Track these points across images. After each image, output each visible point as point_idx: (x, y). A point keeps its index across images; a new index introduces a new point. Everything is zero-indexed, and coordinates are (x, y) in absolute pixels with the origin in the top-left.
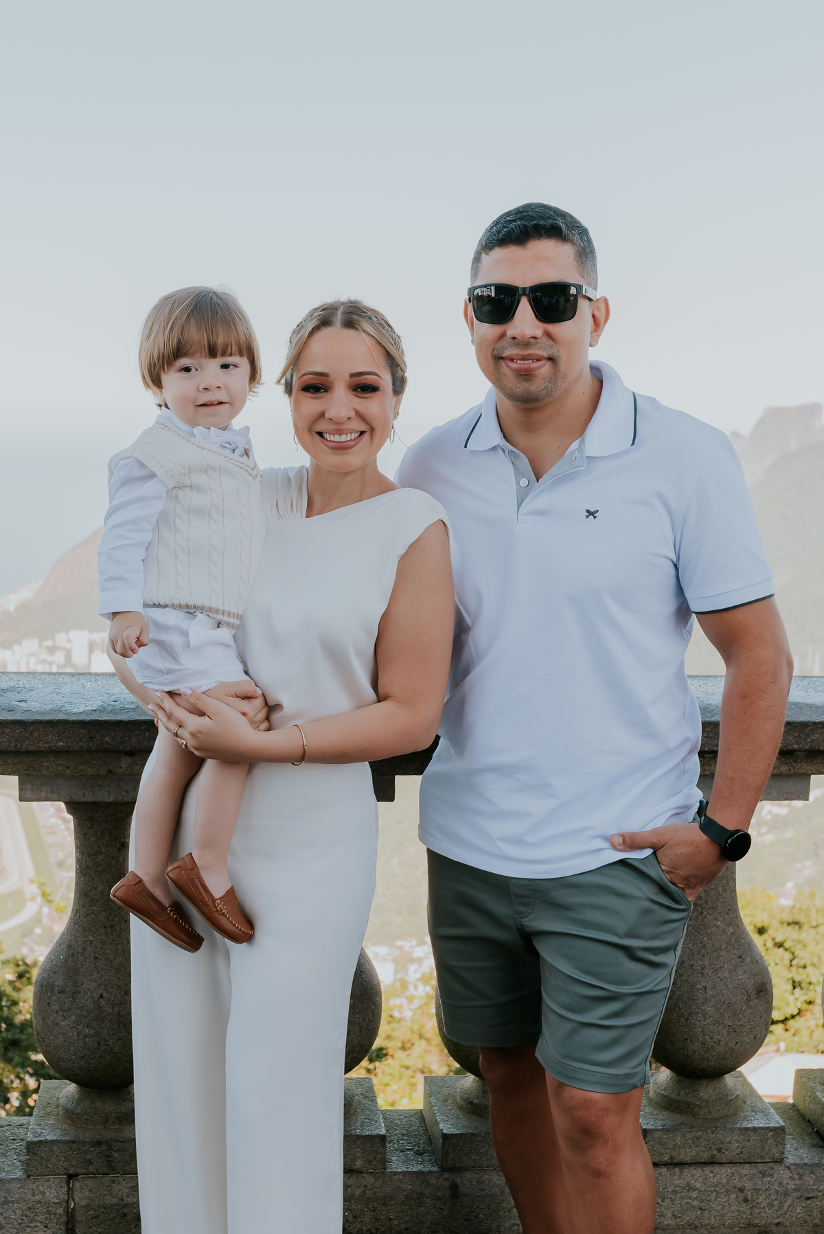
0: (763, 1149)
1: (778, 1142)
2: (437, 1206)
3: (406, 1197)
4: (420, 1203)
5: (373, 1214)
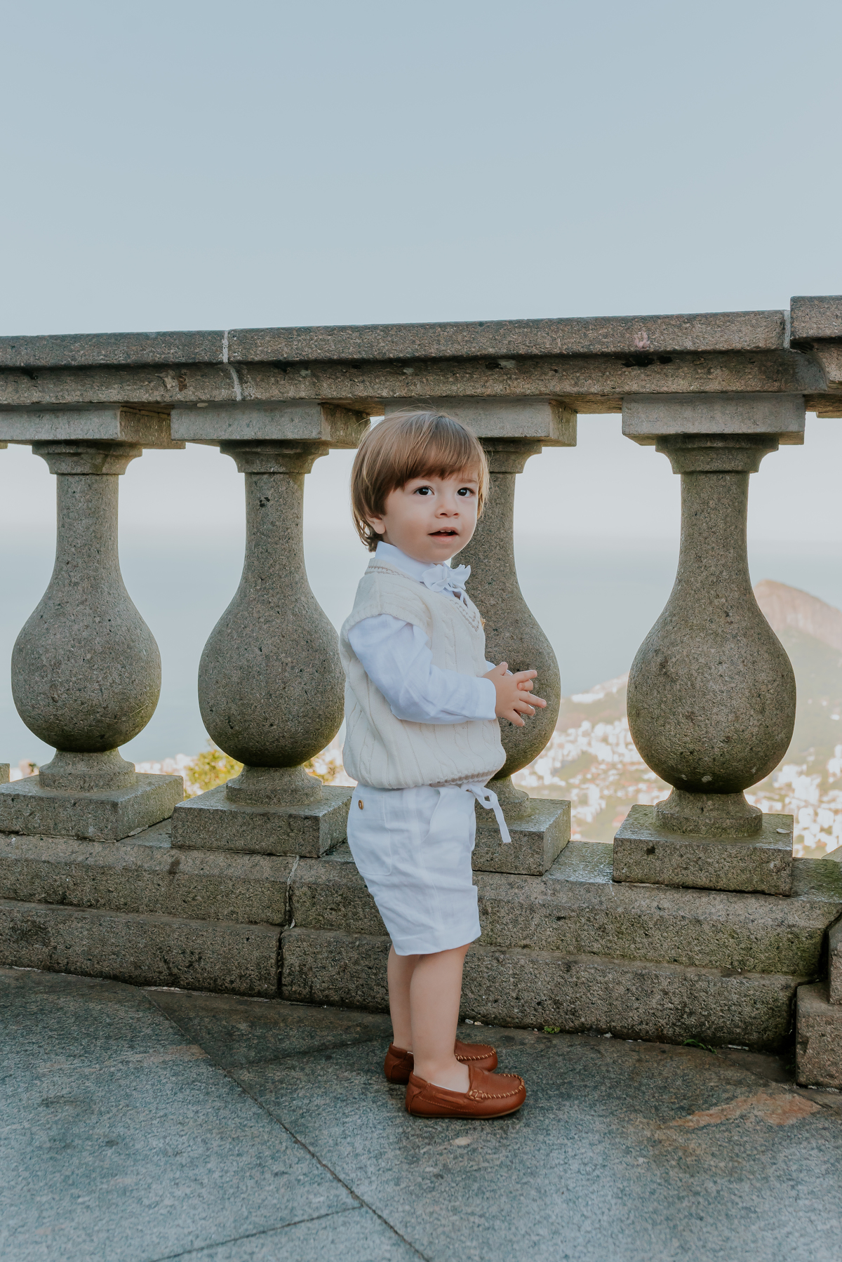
0: (517, 857)
1: (534, 850)
2: (155, 882)
5: (93, 883)
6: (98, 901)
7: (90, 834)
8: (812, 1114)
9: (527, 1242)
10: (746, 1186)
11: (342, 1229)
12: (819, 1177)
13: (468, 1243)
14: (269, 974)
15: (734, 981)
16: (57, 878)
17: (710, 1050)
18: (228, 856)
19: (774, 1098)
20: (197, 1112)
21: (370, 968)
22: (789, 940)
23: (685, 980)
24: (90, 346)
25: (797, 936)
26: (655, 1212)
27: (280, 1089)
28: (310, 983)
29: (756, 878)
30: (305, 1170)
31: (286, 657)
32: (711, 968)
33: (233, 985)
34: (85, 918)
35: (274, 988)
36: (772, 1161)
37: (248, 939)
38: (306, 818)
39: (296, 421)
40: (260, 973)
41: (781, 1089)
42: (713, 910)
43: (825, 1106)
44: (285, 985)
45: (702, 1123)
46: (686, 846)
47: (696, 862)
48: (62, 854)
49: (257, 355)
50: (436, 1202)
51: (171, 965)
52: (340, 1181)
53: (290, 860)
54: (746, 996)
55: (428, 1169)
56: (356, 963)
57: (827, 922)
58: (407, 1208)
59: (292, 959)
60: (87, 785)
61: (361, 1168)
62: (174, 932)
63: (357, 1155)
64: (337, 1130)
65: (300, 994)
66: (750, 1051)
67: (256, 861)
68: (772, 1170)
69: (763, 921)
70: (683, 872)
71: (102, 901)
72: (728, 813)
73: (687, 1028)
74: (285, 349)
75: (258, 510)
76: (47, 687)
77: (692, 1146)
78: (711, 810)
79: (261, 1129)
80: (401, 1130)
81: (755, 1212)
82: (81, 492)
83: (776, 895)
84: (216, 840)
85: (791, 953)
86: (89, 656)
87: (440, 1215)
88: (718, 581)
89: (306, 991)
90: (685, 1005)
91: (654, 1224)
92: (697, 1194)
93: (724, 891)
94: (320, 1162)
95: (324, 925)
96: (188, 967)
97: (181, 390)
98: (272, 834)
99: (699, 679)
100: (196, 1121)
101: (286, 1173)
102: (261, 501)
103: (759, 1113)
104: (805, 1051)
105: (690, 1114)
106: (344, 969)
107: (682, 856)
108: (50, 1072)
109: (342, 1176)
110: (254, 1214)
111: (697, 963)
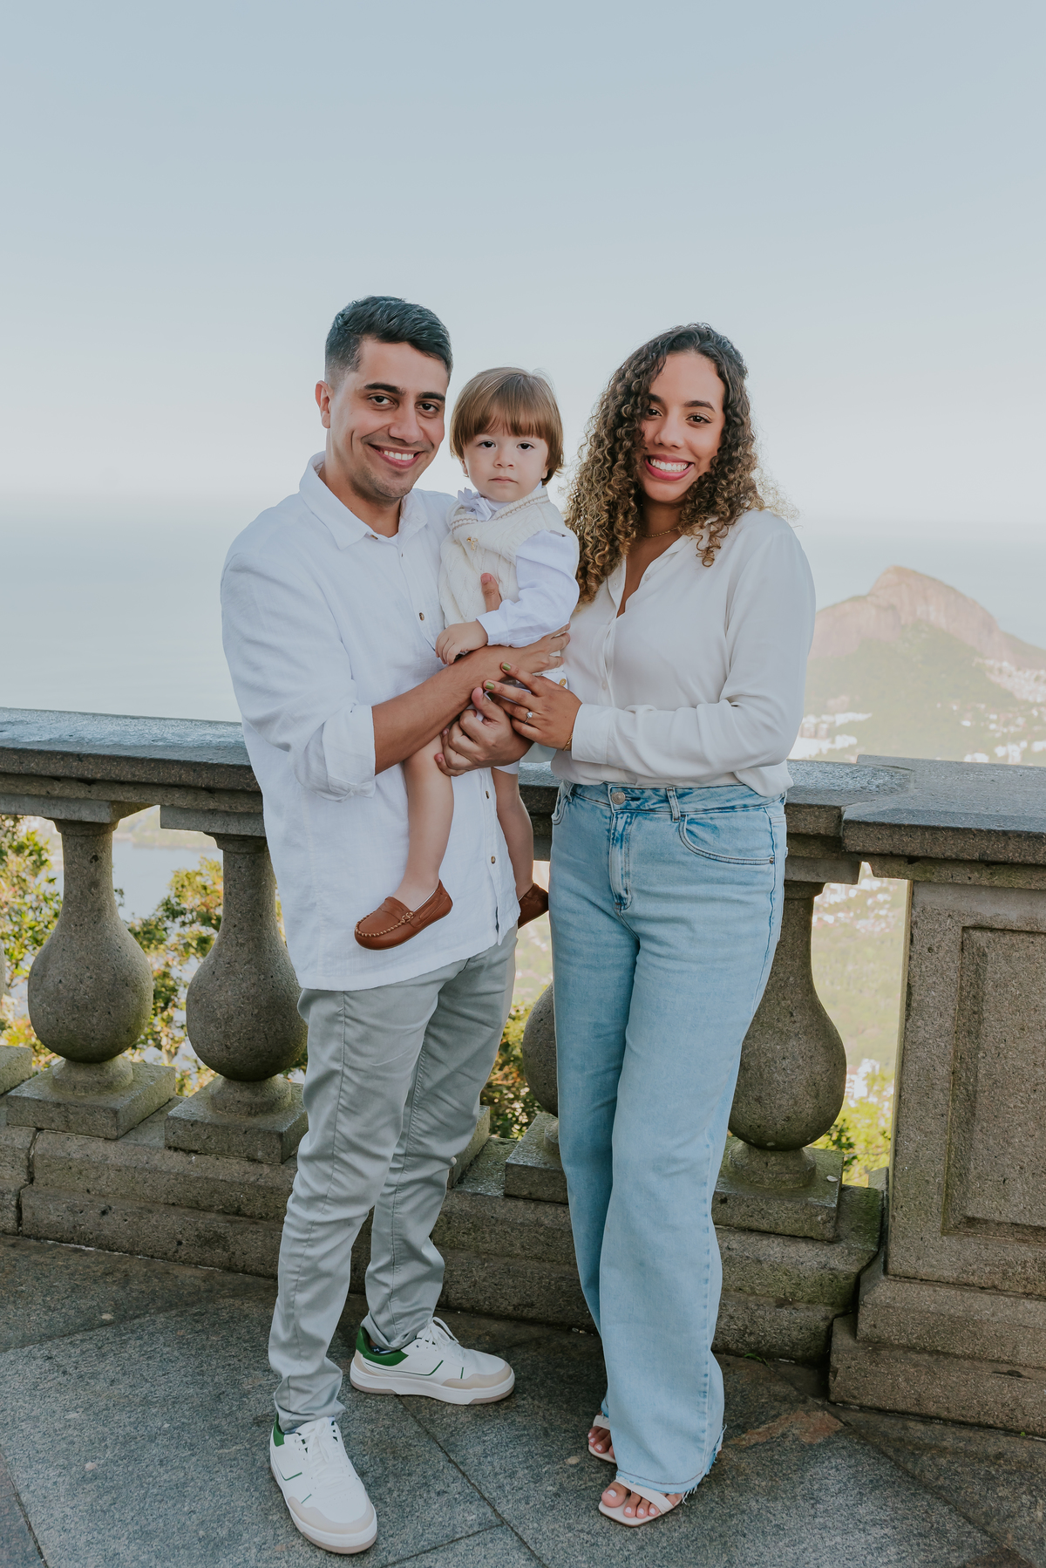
5: (263, 1200)
6: (268, 1215)
7: (260, 1157)
8: (836, 1432)
9: (621, 1556)
10: (779, 1505)
11: (490, 1545)
12: (832, 1496)
13: (580, 1558)
15: (785, 1312)
16: (233, 1194)
17: (765, 1363)
19: (809, 1416)
20: (372, 1431)
21: (496, 1285)
22: (830, 1279)
23: (747, 1308)
25: (836, 1277)
26: (712, 1529)
27: (432, 1406)
29: (806, 1227)
30: (460, 1490)
32: (768, 1297)
34: (258, 1231)
36: (801, 1480)
41: (815, 1405)
42: (772, 1252)
43: (847, 1424)
45: (753, 1442)
46: (752, 1199)
47: (760, 1212)
48: (236, 1174)
50: (555, 1520)
52: (485, 1499)
54: (794, 1323)
55: (549, 1488)
56: (484, 1280)
57: (860, 1267)
58: (536, 1525)
60: (253, 1111)
61: (500, 1487)
63: (496, 1474)
64: (479, 1449)
66: (796, 1364)
68: (799, 1490)
69: (810, 1264)
70: (749, 1219)
71: (272, 1215)
72: (787, 1168)
73: (748, 1344)
76: (221, 1037)
77: (743, 1465)
78: (774, 1165)
79: (423, 1449)
80: (527, 1449)
81: (784, 1529)
83: (822, 1240)
85: (831, 1289)
86: (256, 1011)
87: (559, 1532)
88: (786, 986)
90: (747, 1327)
91: (711, 1540)
92: (743, 1512)
93: (781, 1235)
94: (469, 1481)
99: (766, 1071)
100: (372, 1440)
101: (446, 1492)
103: (796, 1432)
104: (835, 1378)
105: (744, 1433)
106: (475, 1284)
107: (748, 1207)
108: (253, 1388)
109: (487, 1495)
110: (427, 1531)
111: (757, 1292)
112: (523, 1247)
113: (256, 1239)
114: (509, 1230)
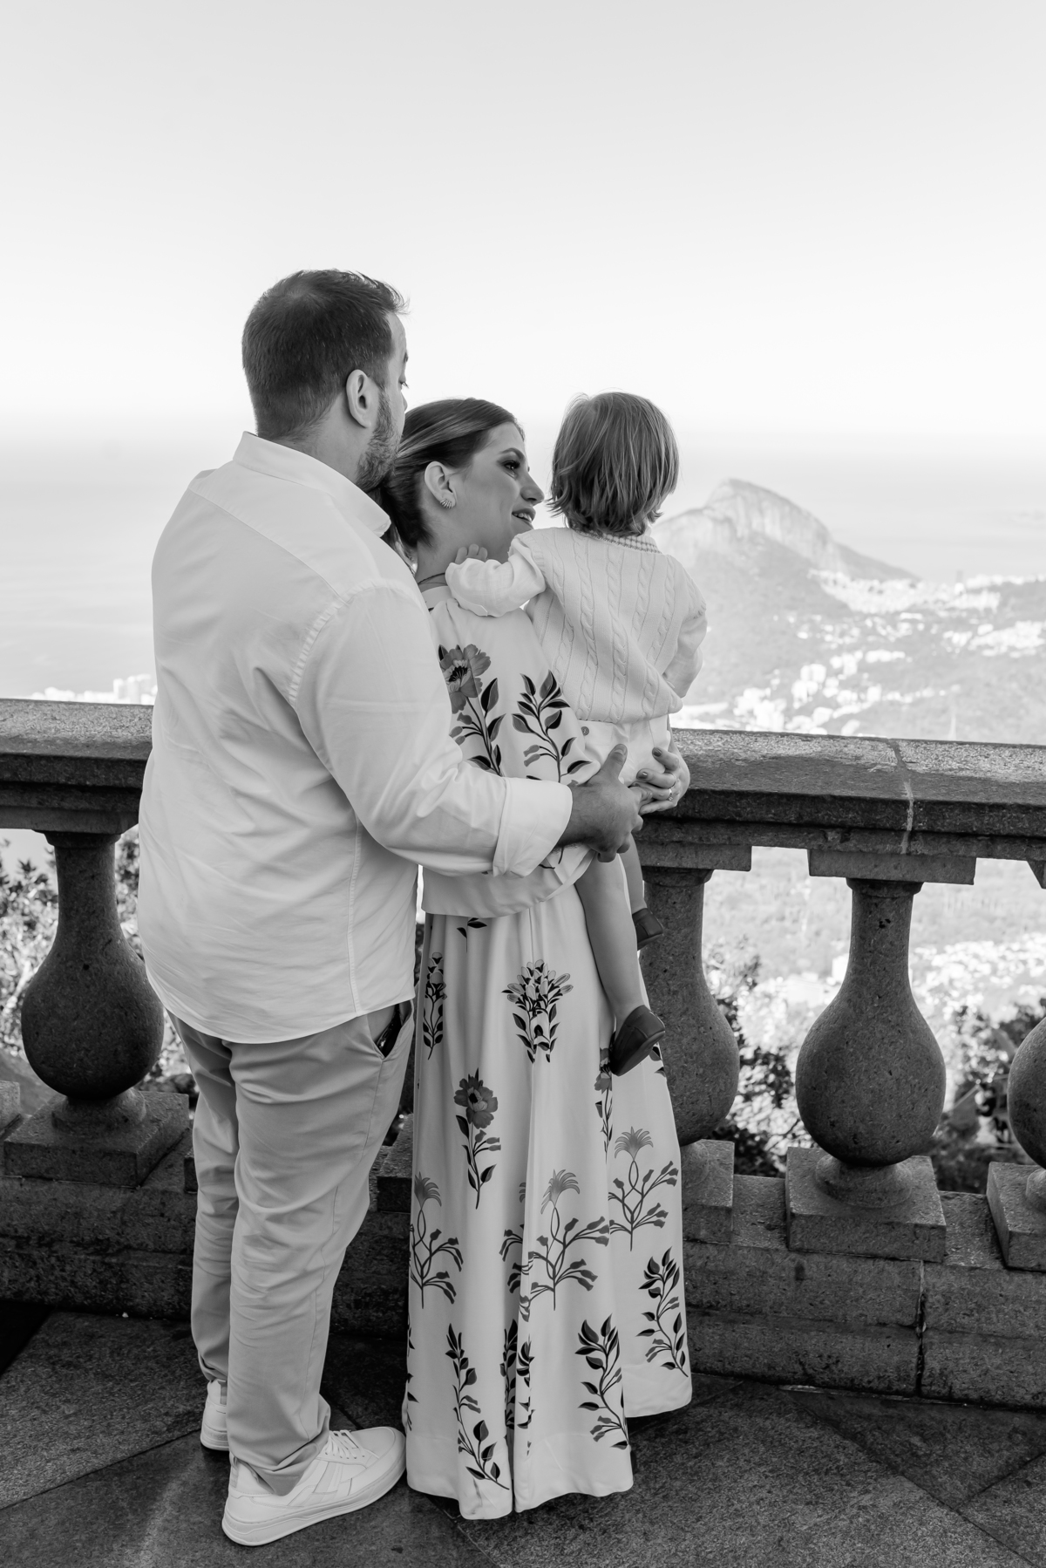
2: (781, 1287)
3: (749, 1274)
4: (763, 1281)
5: (713, 1286)
6: (719, 1303)
7: (701, 1237)
14: (908, 1376)
18: (851, 1260)
21: (1012, 1372)
24: (759, 804)
27: (1023, 1534)
28: (949, 1384)
31: (914, 1079)
33: (871, 1385)
34: (717, 1325)
35: (912, 1388)
37: (889, 1346)
38: (933, 1227)
39: (949, 866)
40: (899, 1375)
44: (924, 1385)
49: (945, 825)
51: (806, 1367)
53: (916, 1265)
56: (998, 1368)
59: (933, 1363)
62: (811, 1339)
65: (939, 1393)
67: (881, 1266)
71: (723, 1303)
74: (975, 823)
75: (876, 930)
82: (681, 903)
84: (837, 1245)
86: (701, 1070)
89: (944, 1391)
95: (957, 1327)
96: (825, 1369)
97: (842, 842)
98: (896, 1241)
102: (881, 922)
106: (986, 1372)
108: (809, 1529)
112: (1037, 1326)
113: (713, 1333)
114: (1022, 1309)
